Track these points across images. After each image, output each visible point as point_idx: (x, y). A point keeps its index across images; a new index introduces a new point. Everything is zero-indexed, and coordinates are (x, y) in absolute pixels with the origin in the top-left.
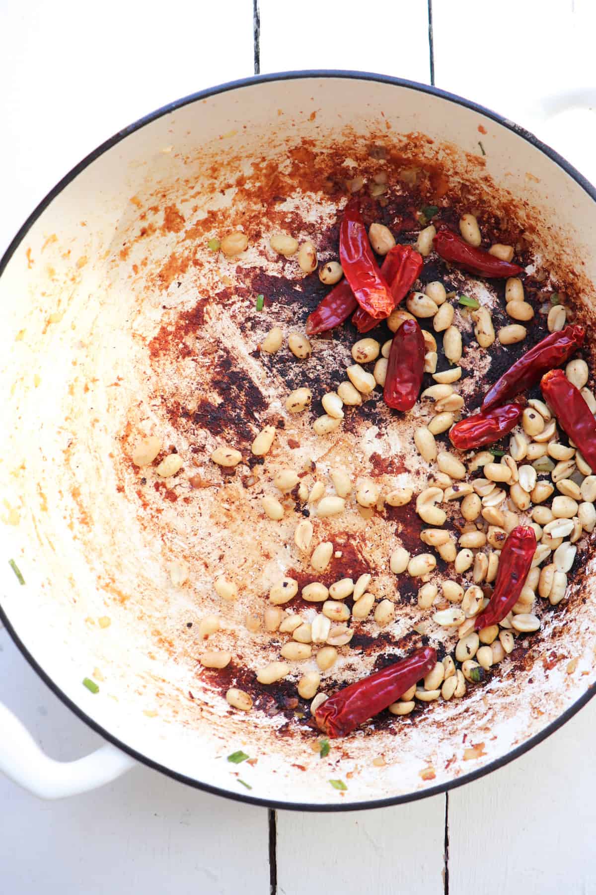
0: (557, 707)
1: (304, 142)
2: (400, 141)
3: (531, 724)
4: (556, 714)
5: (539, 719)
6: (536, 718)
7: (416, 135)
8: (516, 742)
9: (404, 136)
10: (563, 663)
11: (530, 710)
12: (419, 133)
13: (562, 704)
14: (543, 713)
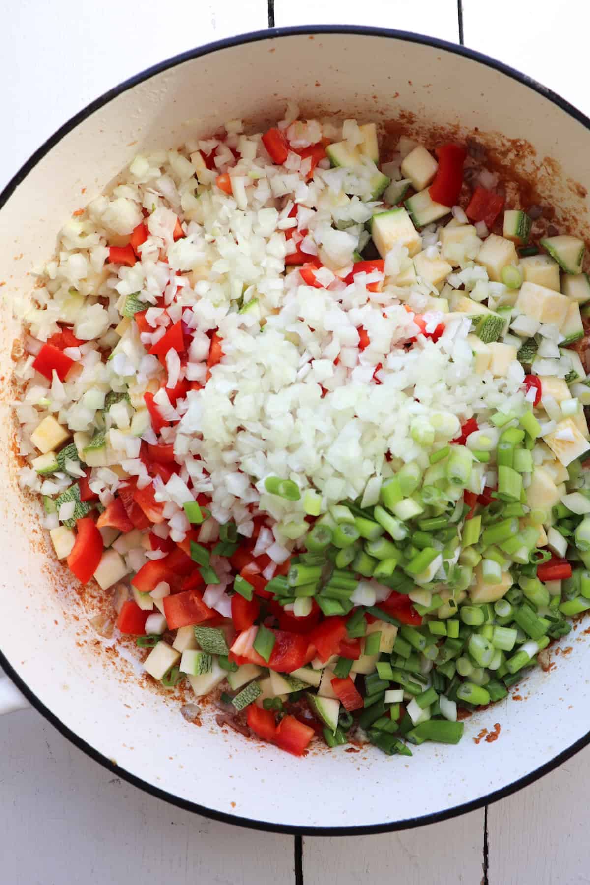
1: (403, 116)
2: (503, 145)
7: (522, 143)
9: (509, 140)
12: (526, 141)
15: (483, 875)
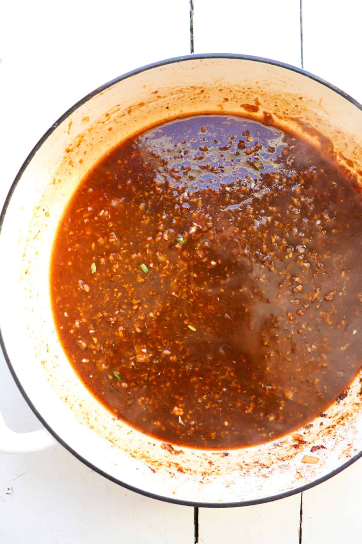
0: (311, 476)
3: (294, 481)
4: (310, 480)
6: (298, 479)
8: (283, 490)
10: (321, 451)
11: (295, 473)
13: (315, 475)
14: (302, 477)
15: (299, 526)
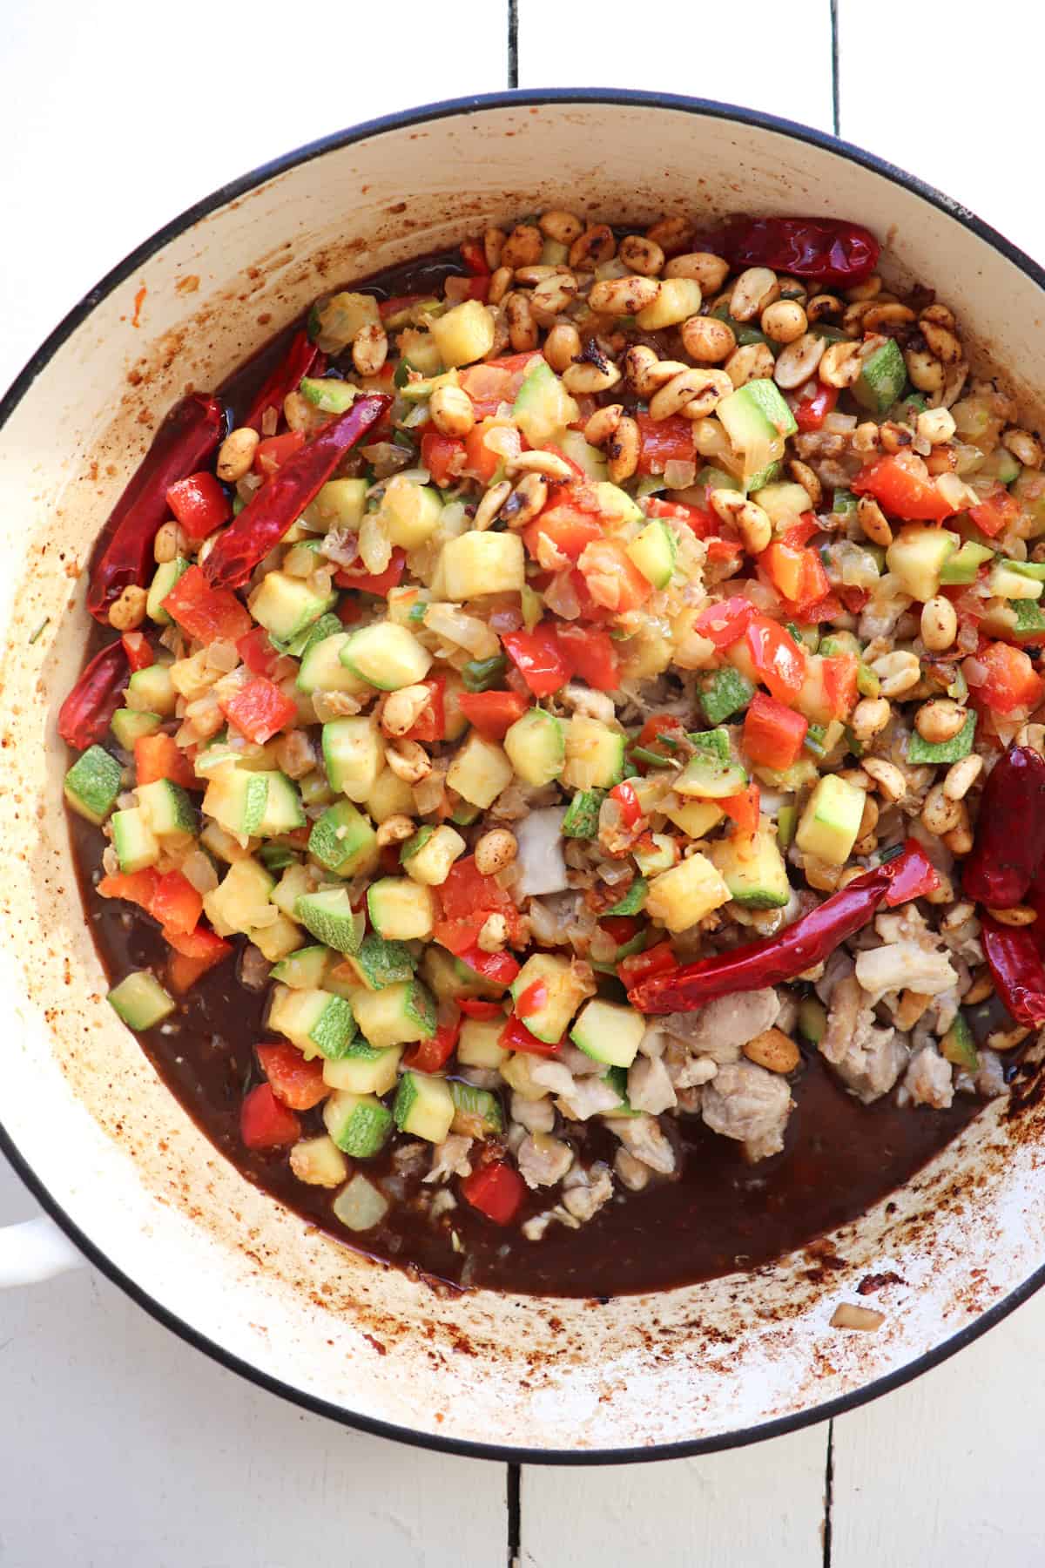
0: (861, 1369)
3: (808, 1384)
4: (858, 1380)
5: (824, 1381)
6: (819, 1377)
8: (774, 1412)
10: (890, 1290)
11: (811, 1360)
13: (872, 1364)
14: (833, 1372)
15: (823, 1516)
